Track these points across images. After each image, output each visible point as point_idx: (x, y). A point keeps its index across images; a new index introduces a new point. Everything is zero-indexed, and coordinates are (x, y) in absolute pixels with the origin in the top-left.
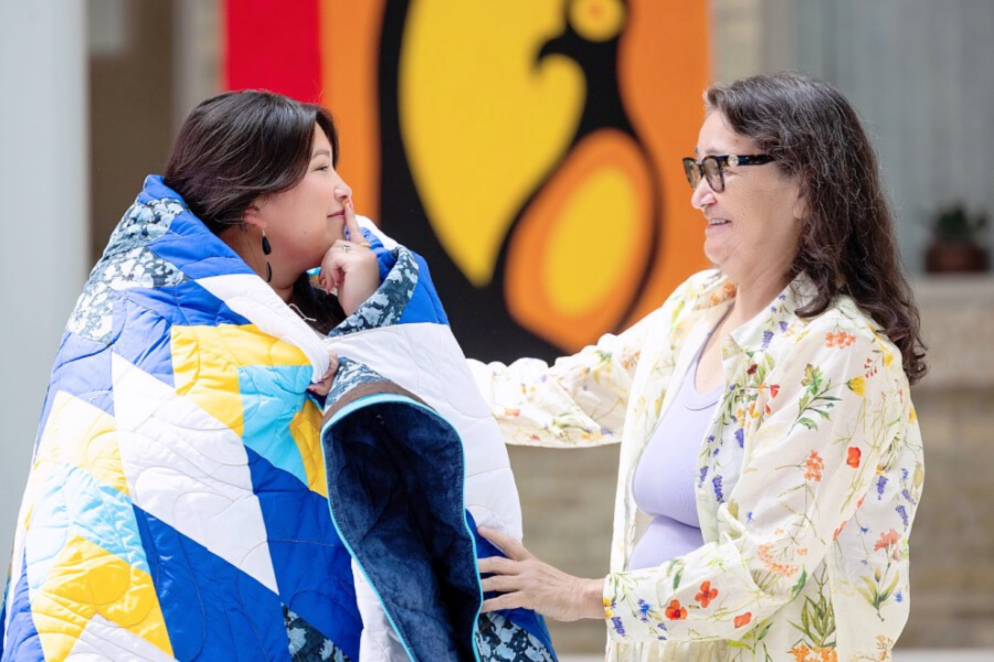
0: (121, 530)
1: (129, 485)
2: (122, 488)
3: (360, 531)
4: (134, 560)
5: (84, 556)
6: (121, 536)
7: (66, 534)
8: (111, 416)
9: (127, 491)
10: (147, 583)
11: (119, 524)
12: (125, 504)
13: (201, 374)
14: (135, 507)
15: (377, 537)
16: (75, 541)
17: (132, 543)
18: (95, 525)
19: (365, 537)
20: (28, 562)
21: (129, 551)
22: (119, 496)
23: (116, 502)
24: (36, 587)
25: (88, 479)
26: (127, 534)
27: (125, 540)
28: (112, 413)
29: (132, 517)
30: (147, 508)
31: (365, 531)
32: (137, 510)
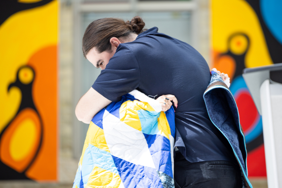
0: (109, 163)
1: (110, 149)
2: (107, 151)
3: (221, 122)
4: (114, 171)
5: (98, 172)
6: (109, 165)
7: (93, 166)
8: (102, 129)
9: (109, 151)
10: (118, 177)
11: (108, 161)
12: (109, 155)
13: (127, 113)
14: (112, 155)
15: (227, 123)
16: (95, 168)
17: (113, 166)
18: (101, 163)
19: (223, 124)
20: (82, 176)
21: (112, 169)
22: (107, 153)
23: (107, 155)
24: (86, 183)
25: (97, 149)
26: (111, 164)
27: (111, 165)
28: (102, 128)
29: (111, 159)
30: (116, 155)
31: (223, 122)
32: (113, 156)
